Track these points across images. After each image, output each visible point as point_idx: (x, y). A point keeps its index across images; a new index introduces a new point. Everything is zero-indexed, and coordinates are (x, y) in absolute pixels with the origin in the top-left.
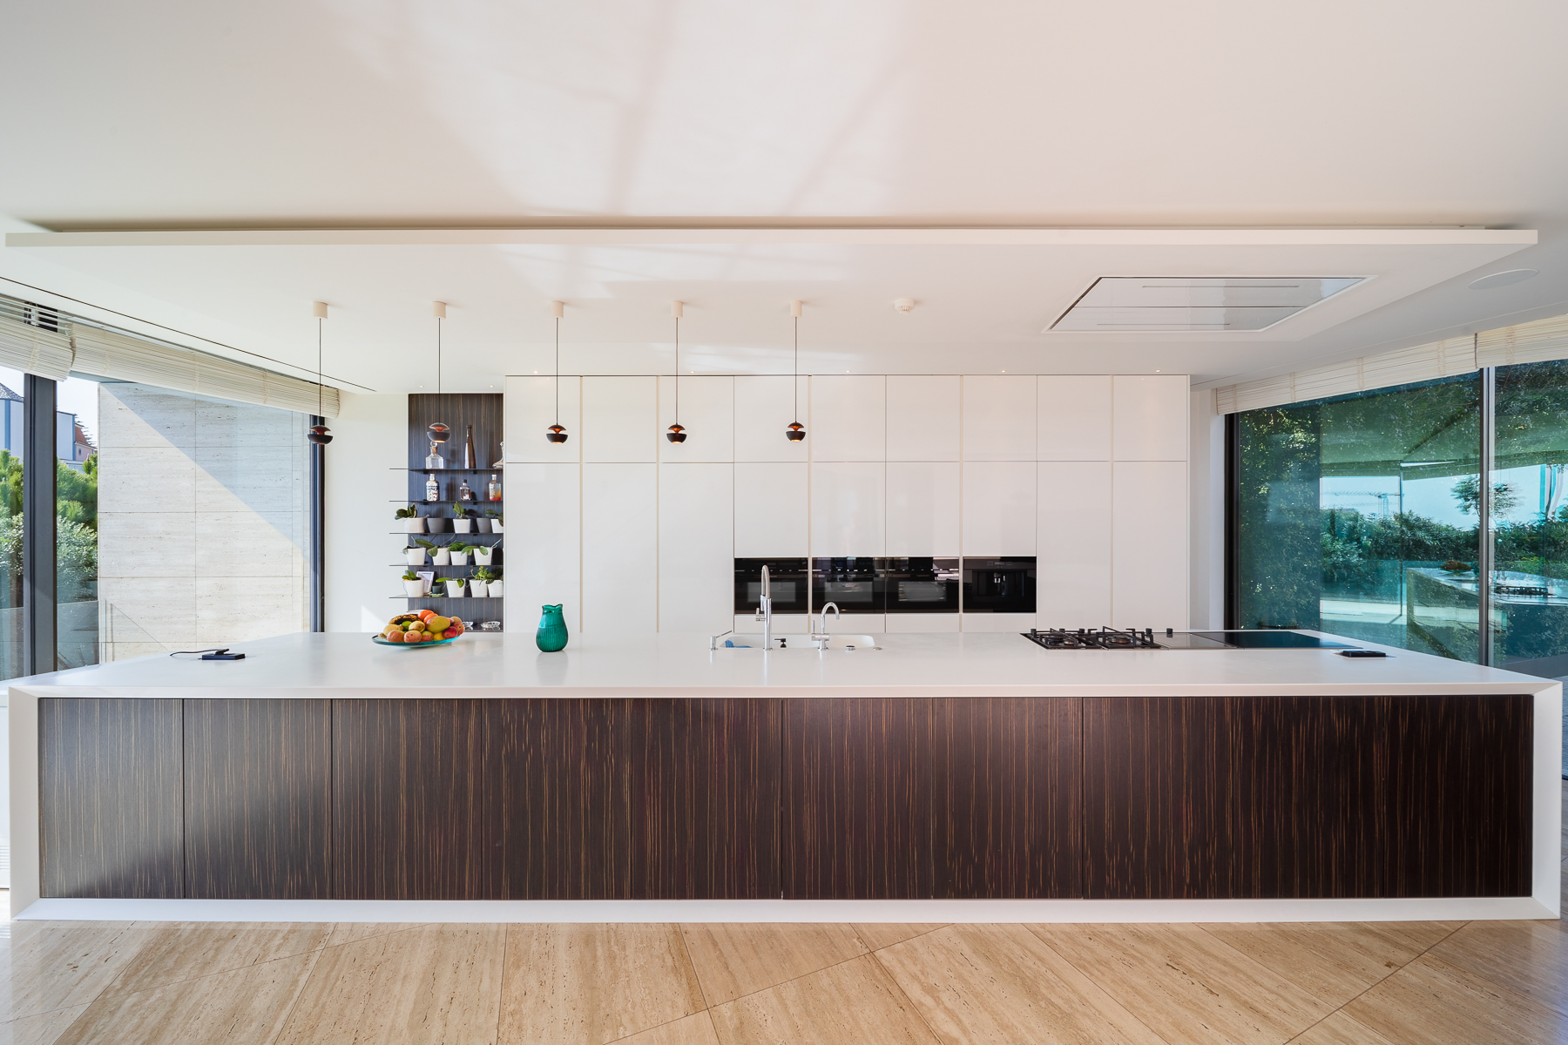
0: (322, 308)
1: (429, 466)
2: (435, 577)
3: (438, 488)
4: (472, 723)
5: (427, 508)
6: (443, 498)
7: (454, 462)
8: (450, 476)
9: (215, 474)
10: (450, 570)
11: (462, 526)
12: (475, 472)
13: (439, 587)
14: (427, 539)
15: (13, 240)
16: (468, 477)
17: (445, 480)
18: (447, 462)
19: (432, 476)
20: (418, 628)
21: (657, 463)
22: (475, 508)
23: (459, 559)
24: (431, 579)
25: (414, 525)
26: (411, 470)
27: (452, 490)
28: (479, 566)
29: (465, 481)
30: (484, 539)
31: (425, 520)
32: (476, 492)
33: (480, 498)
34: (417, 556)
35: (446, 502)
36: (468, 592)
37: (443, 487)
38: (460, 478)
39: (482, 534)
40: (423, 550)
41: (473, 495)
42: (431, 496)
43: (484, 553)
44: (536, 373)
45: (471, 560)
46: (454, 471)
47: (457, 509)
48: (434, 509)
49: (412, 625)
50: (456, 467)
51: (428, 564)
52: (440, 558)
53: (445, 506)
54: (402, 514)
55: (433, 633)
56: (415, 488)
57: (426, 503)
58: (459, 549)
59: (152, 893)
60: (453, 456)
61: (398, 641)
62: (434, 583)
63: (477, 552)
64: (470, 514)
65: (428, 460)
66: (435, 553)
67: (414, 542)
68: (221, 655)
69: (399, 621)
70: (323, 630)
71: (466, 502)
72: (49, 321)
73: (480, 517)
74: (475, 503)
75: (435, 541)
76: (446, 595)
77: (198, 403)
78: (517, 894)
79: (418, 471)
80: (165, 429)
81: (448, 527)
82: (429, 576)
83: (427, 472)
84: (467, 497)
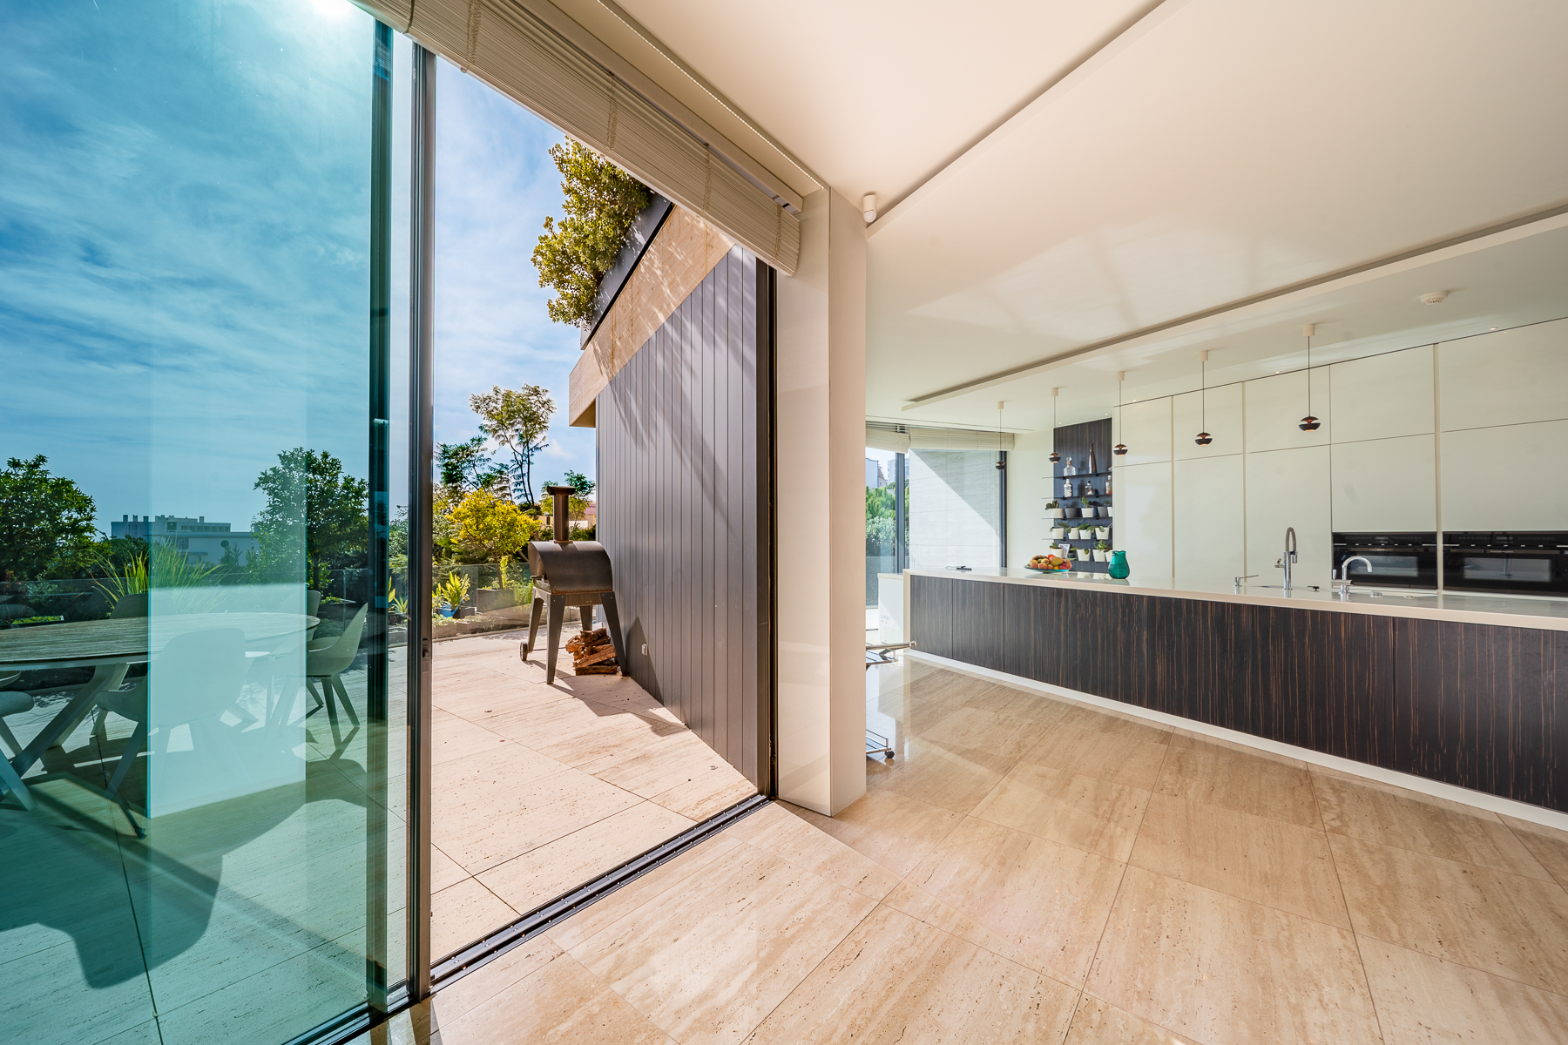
0: (1001, 404)
1: (1066, 474)
2: (1071, 547)
3: (1072, 488)
4: (1063, 602)
5: (1066, 502)
6: (1076, 494)
7: (1082, 469)
8: (1080, 479)
9: (955, 489)
10: (1079, 543)
11: (1087, 512)
12: (1097, 475)
13: (1073, 554)
14: (1066, 522)
15: (904, 409)
16: (1092, 479)
17: (1077, 482)
18: (1079, 470)
19: (1068, 481)
20: (1046, 562)
21: (1244, 453)
22: (1097, 500)
23: (1085, 535)
24: (1068, 549)
25: (1056, 513)
26: (1055, 478)
27: (1082, 489)
28: (1099, 540)
29: (1089, 482)
30: (1104, 522)
31: (1064, 510)
32: (1098, 489)
33: (1101, 493)
34: (1058, 533)
35: (1078, 497)
36: (1092, 558)
37: (1076, 487)
38: (1087, 479)
39: (1102, 518)
40: (1062, 530)
41: (1096, 492)
42: (1068, 494)
43: (1102, 531)
44: (1135, 401)
45: (1094, 534)
46: (1083, 476)
47: (1083, 501)
48: (1070, 502)
49: (1043, 561)
50: (1084, 473)
51: (1065, 540)
52: (1073, 535)
53: (1077, 500)
54: (1049, 506)
55: (1054, 566)
56: (1058, 489)
57: (1064, 498)
58: (1085, 528)
59: (942, 655)
60: (1082, 465)
61: (1035, 568)
62: (1070, 552)
63: (1097, 529)
64: (1094, 504)
65: (1065, 470)
66: (1070, 531)
67: (1059, 523)
68: (963, 568)
69: (1037, 559)
70: (1006, 566)
71: (1090, 496)
72: (902, 429)
73: (1101, 505)
74: (1097, 497)
75: (1071, 524)
76: (1077, 560)
77: (947, 454)
78: (1085, 689)
79: (1060, 478)
80: (934, 467)
81: (1078, 514)
82: (1067, 547)
83: (1065, 478)
84: (1090, 493)
